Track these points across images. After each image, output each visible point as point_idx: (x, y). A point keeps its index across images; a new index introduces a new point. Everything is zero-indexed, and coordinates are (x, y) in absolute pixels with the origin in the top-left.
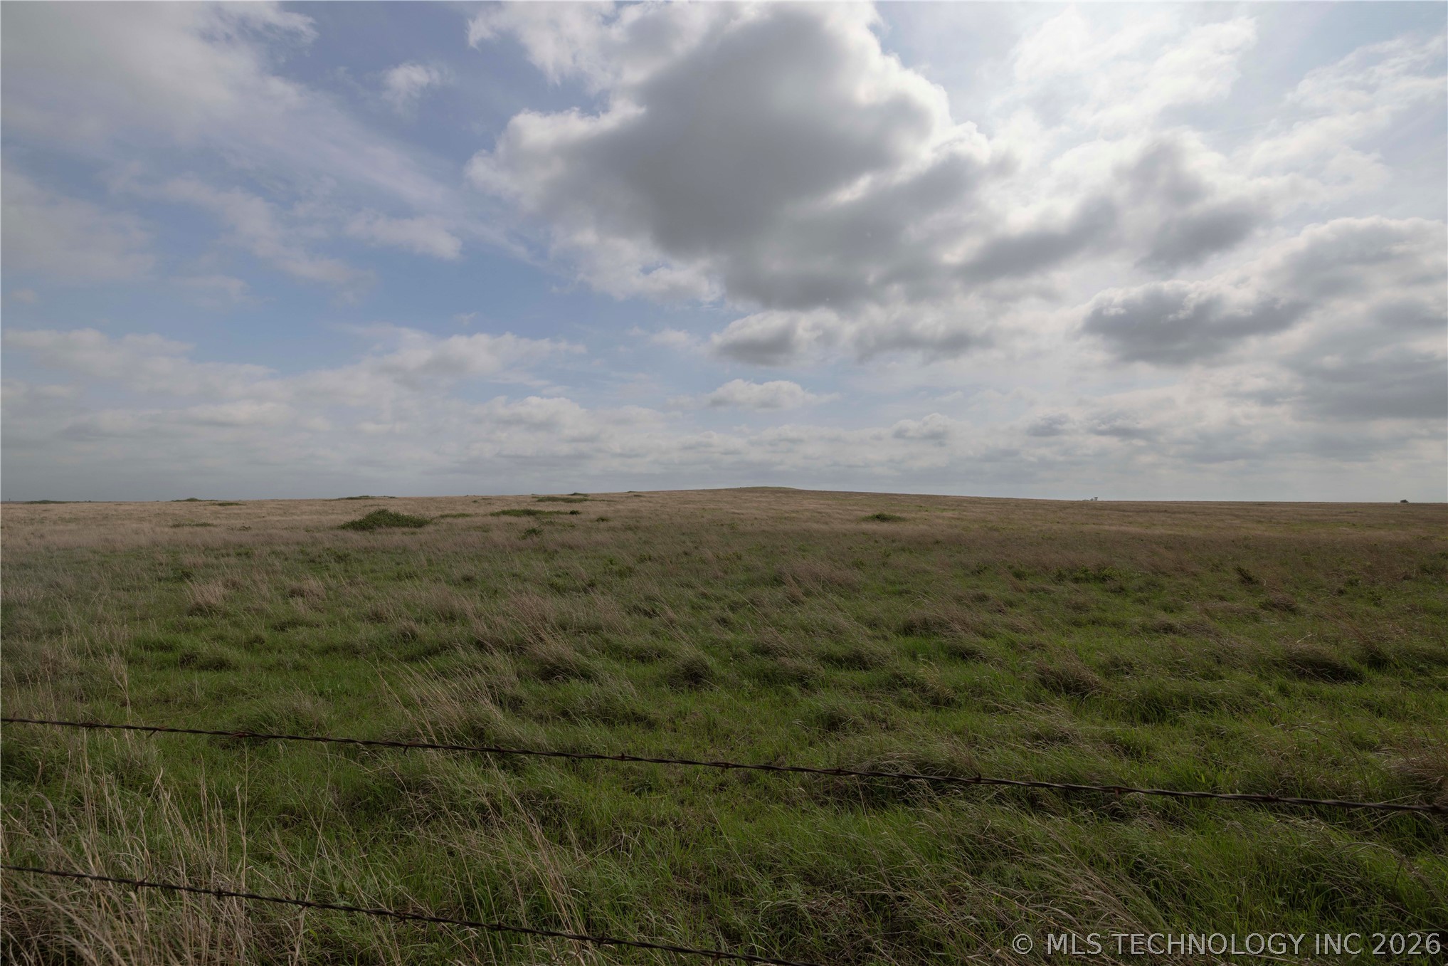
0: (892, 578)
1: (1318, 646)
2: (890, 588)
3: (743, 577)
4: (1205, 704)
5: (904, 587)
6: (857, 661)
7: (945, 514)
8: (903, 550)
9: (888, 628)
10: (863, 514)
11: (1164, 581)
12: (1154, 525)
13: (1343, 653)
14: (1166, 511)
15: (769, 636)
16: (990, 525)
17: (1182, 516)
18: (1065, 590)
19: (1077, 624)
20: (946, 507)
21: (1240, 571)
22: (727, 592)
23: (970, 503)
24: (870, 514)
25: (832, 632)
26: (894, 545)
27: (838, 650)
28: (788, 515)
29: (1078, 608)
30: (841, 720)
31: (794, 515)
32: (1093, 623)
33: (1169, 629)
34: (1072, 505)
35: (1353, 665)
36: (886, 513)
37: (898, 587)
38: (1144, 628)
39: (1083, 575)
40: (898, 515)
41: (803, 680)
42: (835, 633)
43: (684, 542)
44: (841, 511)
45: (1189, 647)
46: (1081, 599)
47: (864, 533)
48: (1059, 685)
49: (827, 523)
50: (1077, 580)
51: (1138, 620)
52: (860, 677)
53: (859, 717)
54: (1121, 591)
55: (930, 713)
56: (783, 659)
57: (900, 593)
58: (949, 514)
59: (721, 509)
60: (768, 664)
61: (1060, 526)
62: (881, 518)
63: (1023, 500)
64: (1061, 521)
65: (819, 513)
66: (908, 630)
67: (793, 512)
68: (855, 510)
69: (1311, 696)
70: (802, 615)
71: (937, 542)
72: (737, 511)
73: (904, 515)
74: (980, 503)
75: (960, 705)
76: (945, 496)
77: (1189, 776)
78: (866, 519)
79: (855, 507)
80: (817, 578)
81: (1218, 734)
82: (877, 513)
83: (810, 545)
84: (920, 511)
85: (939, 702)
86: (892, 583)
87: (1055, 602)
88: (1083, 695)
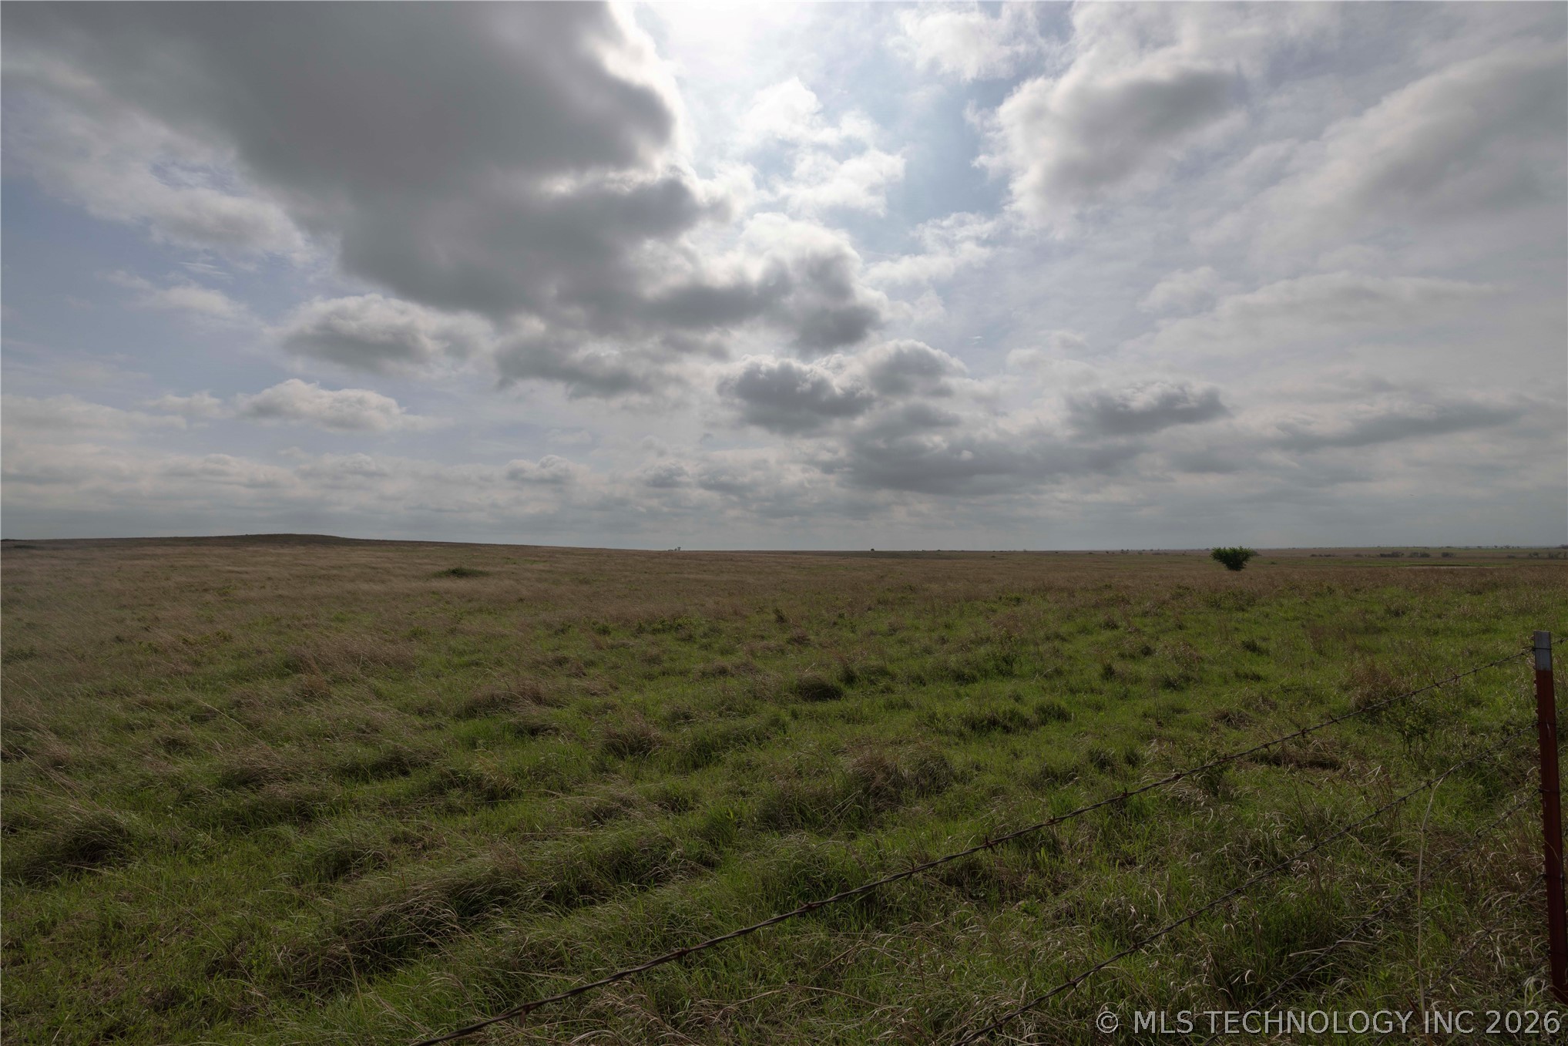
0: (461, 647)
1: (819, 673)
2: (456, 660)
3: (230, 668)
4: (742, 739)
5: (474, 657)
6: (395, 766)
7: (535, 566)
8: (480, 610)
9: (445, 713)
10: (437, 569)
11: (722, 625)
12: (722, 572)
13: (830, 676)
14: (731, 560)
15: (256, 755)
16: (581, 578)
17: (743, 564)
18: (643, 645)
19: (650, 677)
20: (536, 559)
21: (777, 611)
22: (190, 695)
23: (563, 553)
24: (445, 569)
25: (364, 732)
26: (470, 605)
27: (365, 754)
28: (324, 572)
29: (654, 660)
30: (355, 856)
31: (335, 572)
32: (664, 674)
33: (723, 672)
34: (659, 554)
35: (836, 683)
36: (466, 567)
37: (466, 659)
38: (704, 674)
39: (660, 626)
40: (480, 568)
41: (303, 814)
42: (367, 732)
43: (123, 620)
44: (404, 566)
45: (734, 685)
46: (654, 651)
47: (434, 593)
48: (625, 747)
49: (383, 582)
50: (655, 631)
51: (701, 666)
52: (397, 786)
53: (385, 846)
54: (690, 639)
55: (484, 813)
56: (274, 787)
57: (469, 665)
58: (541, 566)
59: (206, 566)
60: (246, 799)
61: (647, 576)
62: (458, 573)
63: (615, 550)
64: (648, 571)
65: (374, 568)
66: (470, 712)
67: (333, 567)
68: (426, 564)
69: (811, 716)
70: (315, 716)
71: (521, 600)
72: (236, 569)
73: (487, 569)
74: (573, 554)
75: (520, 794)
76: (536, 547)
77: (721, 815)
78: (439, 575)
79: (426, 561)
80: (354, 658)
81: (748, 766)
82: (452, 568)
83: (353, 612)
84: (507, 563)
85: (494, 796)
86: (461, 654)
87: (633, 656)
88: (645, 753)
